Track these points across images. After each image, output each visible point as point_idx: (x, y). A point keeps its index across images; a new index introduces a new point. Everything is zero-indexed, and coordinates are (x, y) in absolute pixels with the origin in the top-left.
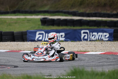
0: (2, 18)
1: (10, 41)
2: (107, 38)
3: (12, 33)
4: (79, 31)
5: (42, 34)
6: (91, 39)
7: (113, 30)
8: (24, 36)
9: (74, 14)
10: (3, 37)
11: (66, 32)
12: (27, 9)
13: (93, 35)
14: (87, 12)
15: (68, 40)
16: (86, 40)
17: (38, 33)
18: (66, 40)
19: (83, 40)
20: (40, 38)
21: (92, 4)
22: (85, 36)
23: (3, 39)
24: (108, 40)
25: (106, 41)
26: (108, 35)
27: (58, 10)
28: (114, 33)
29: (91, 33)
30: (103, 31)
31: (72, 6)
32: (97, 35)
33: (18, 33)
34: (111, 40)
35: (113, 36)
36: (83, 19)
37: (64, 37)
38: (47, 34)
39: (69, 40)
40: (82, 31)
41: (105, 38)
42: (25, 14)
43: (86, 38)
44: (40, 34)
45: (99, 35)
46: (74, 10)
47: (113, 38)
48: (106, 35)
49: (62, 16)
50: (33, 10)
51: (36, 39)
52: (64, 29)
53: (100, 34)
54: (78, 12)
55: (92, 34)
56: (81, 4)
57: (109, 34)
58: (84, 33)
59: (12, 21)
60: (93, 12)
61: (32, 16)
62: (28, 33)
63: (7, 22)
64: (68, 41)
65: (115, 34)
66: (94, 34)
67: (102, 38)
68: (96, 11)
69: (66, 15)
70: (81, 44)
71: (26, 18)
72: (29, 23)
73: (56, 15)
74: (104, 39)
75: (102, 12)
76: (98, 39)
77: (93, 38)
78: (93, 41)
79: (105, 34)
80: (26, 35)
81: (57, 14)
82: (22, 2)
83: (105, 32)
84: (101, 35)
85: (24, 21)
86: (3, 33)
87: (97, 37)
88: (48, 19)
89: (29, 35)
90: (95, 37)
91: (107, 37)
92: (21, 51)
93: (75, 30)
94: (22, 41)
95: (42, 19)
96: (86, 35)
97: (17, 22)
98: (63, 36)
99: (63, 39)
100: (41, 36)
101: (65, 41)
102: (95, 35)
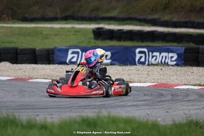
0: (38, 27)
1: (28, 64)
2: (175, 61)
3: (33, 51)
4: (133, 49)
5: (78, 53)
6: (150, 63)
7: (184, 48)
8: (50, 55)
9: (154, 23)
10: (19, 56)
11: (113, 51)
12: (86, 14)
13: (153, 57)
14: (174, 20)
15: (116, 62)
16: (143, 63)
17: (70, 51)
18: (113, 62)
19: (139, 64)
20: (74, 60)
21: (182, 7)
22: (141, 57)
23: (19, 59)
24: (176, 64)
25: (173, 66)
26: (175, 57)
27: (131, 16)
28: (185, 53)
29: (150, 53)
30: (169, 51)
31: (152, 10)
32: (159, 57)
33: (42, 50)
34: (181, 64)
35: (182, 57)
36: (157, 31)
37: (110, 59)
38: (84, 53)
39: (118, 63)
40: (138, 50)
41: (171, 61)
42: (80, 22)
43: (143, 60)
44: (73, 53)
45: (163, 57)
46: (155, 16)
47: (183, 62)
48: (173, 57)
49: (136, 25)
50: (93, 15)
51: (68, 61)
52: (111, 46)
53: (164, 54)
54: (160, 19)
55: (152, 54)
56: (166, 8)
57: (178, 55)
58: (140, 52)
59: (51, 32)
60: (184, 20)
61: (90, 24)
62: (55, 51)
63: (44, 32)
64: (114, 65)
65: (186, 55)
66: (155, 54)
67: (166, 61)
68: (188, 19)
69: (142, 23)
70: (129, 70)
71: (73, 28)
72: (77, 35)
73: (127, 24)
74: (170, 63)
75: (196, 21)
76: (161, 62)
77: (153, 61)
78: (152, 65)
79: (171, 55)
80: (53, 54)
81: (128, 22)
82: (79, 3)
83: (172, 52)
84: (166, 57)
85: (69, 32)
86: (18, 50)
87: (159, 59)
88: (104, 30)
89: (57, 53)
90: (156, 58)
91: (173, 59)
92: (32, 78)
93: (127, 48)
94: (45, 64)
95: (95, 30)
96: (143, 55)
97: (58, 33)
98: (109, 57)
99: (109, 61)
100: (76, 55)
101: (111, 64)
102: (157, 56)
